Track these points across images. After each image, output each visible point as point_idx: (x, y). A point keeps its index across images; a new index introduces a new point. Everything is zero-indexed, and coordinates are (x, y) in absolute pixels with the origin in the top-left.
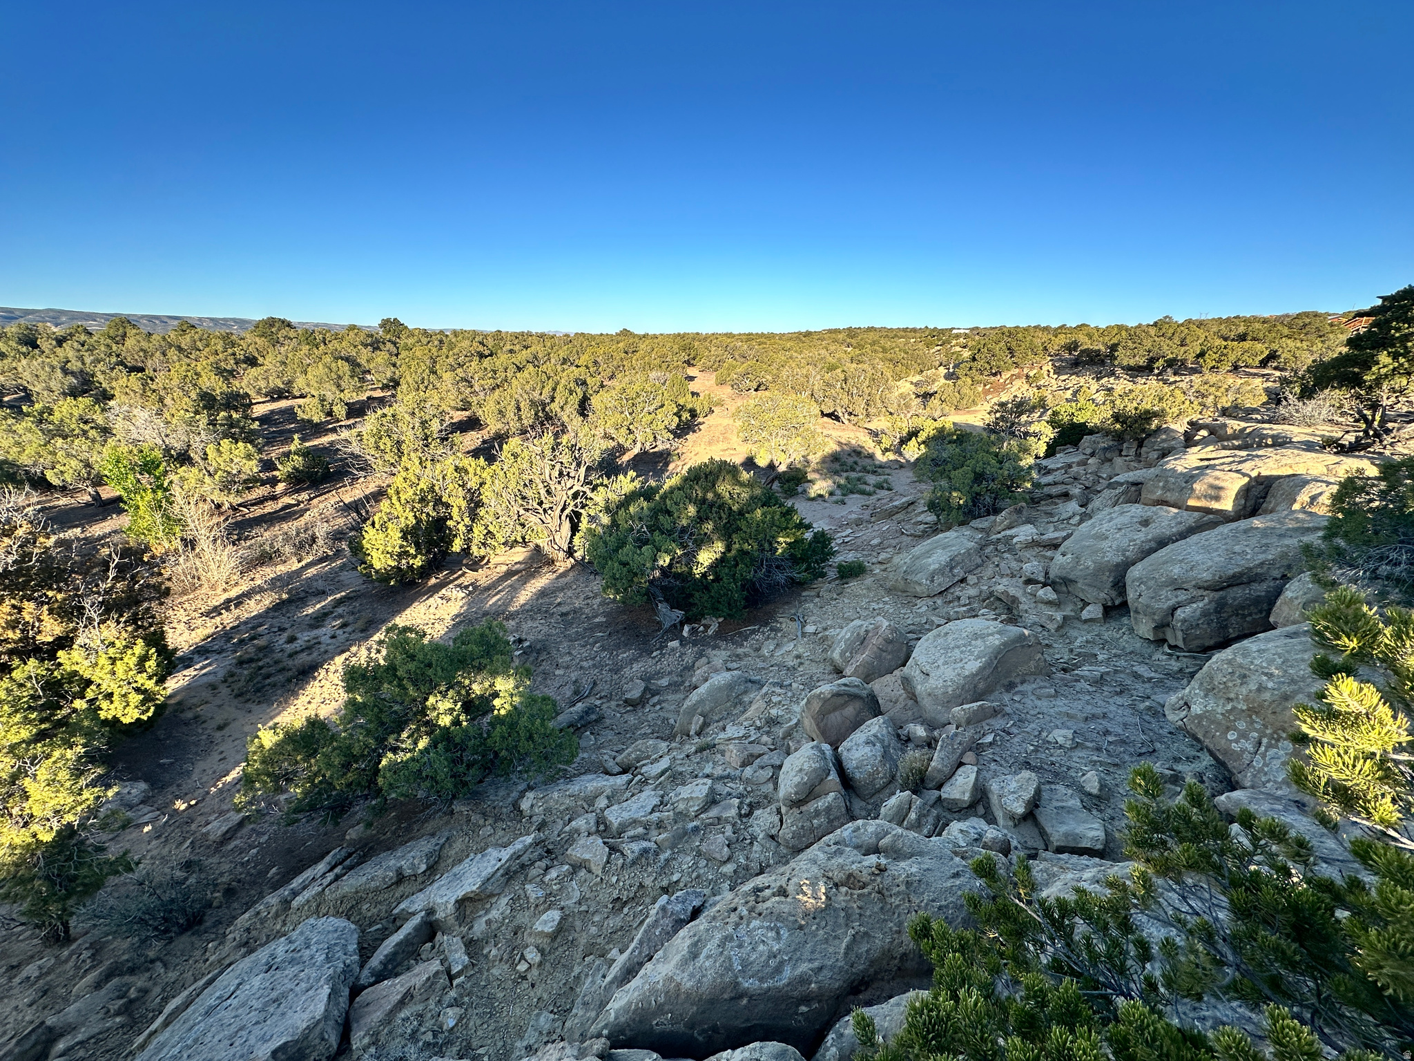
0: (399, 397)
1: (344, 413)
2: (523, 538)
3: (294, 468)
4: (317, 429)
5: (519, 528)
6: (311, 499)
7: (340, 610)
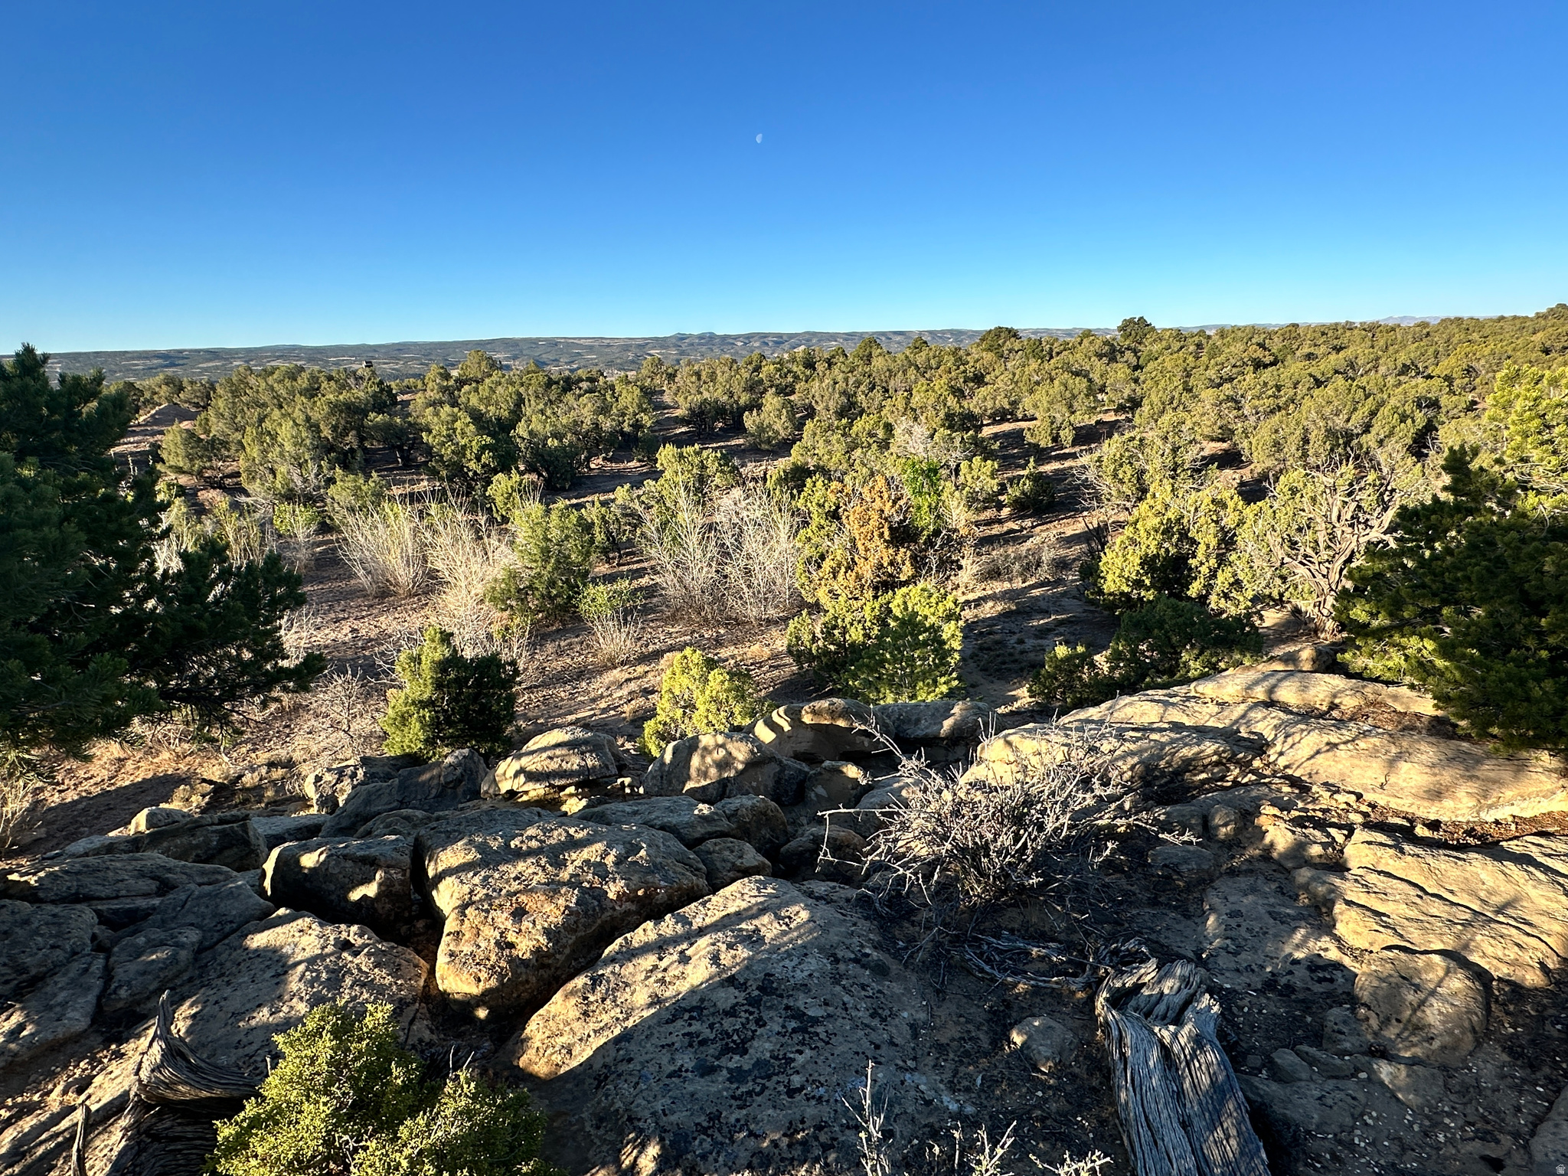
0: (1137, 421)
1: (1070, 439)
2: (1281, 595)
3: (1023, 493)
4: (1042, 455)
5: (1278, 581)
6: (1033, 527)
7: (1062, 629)
